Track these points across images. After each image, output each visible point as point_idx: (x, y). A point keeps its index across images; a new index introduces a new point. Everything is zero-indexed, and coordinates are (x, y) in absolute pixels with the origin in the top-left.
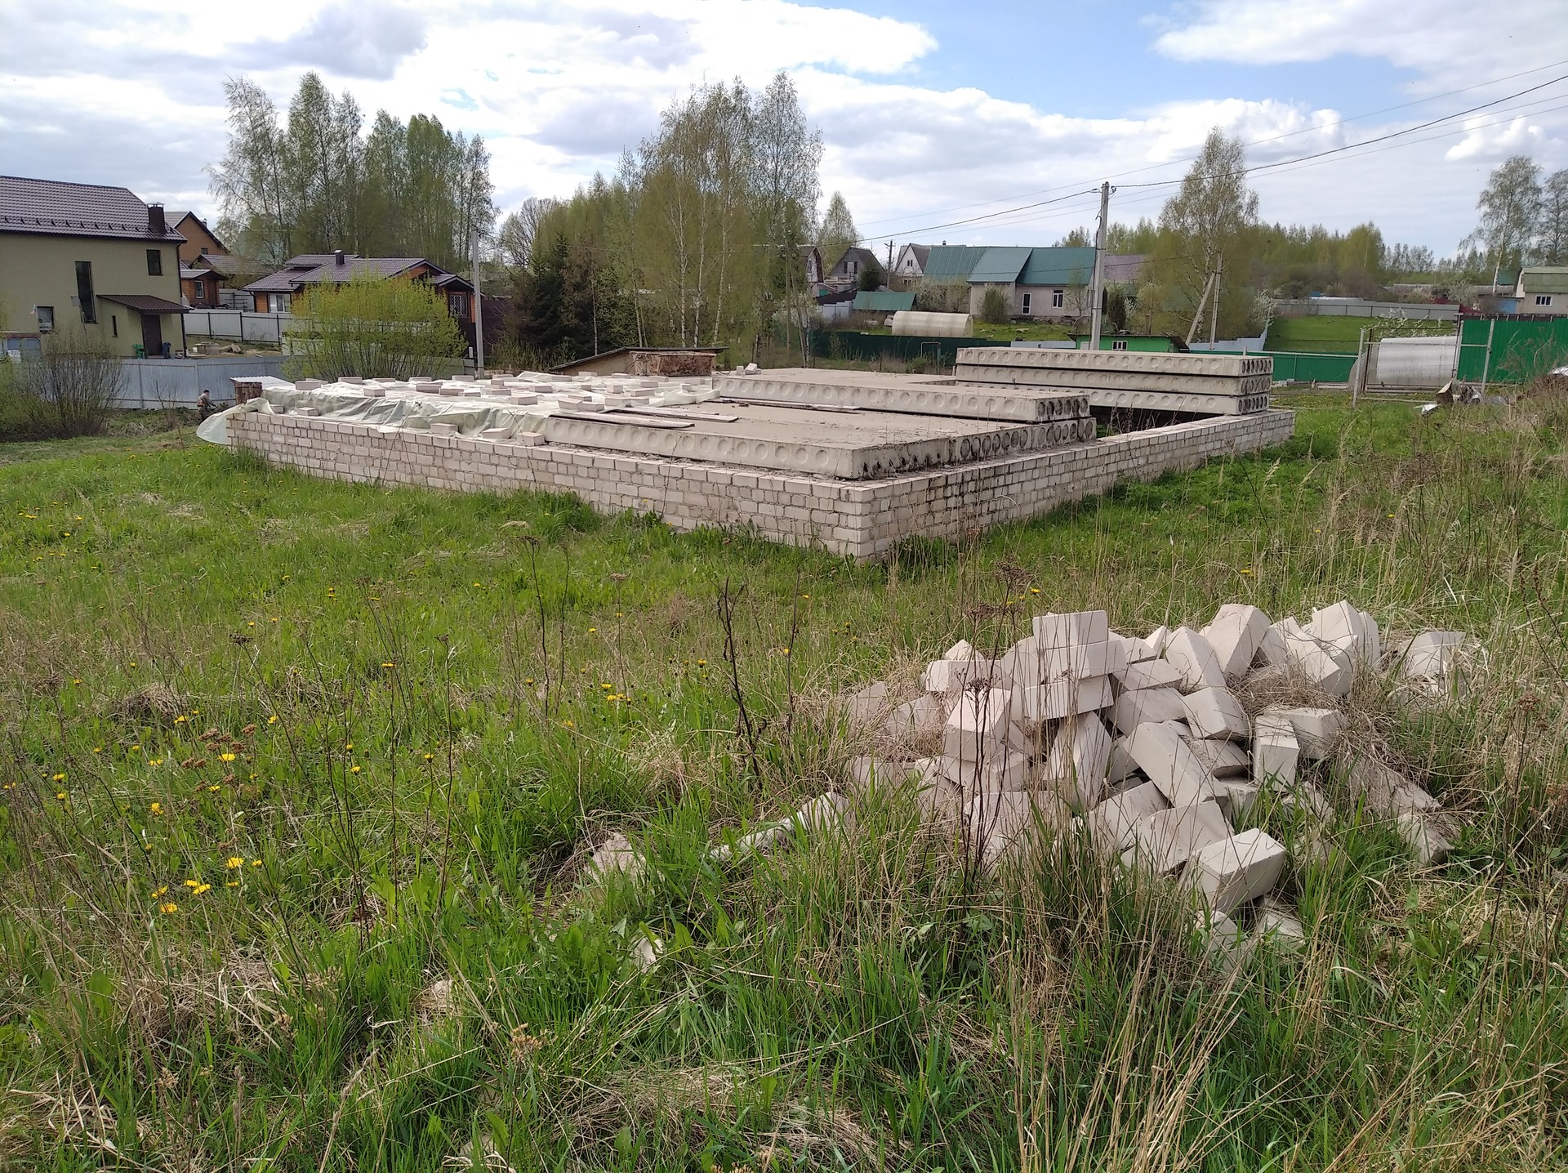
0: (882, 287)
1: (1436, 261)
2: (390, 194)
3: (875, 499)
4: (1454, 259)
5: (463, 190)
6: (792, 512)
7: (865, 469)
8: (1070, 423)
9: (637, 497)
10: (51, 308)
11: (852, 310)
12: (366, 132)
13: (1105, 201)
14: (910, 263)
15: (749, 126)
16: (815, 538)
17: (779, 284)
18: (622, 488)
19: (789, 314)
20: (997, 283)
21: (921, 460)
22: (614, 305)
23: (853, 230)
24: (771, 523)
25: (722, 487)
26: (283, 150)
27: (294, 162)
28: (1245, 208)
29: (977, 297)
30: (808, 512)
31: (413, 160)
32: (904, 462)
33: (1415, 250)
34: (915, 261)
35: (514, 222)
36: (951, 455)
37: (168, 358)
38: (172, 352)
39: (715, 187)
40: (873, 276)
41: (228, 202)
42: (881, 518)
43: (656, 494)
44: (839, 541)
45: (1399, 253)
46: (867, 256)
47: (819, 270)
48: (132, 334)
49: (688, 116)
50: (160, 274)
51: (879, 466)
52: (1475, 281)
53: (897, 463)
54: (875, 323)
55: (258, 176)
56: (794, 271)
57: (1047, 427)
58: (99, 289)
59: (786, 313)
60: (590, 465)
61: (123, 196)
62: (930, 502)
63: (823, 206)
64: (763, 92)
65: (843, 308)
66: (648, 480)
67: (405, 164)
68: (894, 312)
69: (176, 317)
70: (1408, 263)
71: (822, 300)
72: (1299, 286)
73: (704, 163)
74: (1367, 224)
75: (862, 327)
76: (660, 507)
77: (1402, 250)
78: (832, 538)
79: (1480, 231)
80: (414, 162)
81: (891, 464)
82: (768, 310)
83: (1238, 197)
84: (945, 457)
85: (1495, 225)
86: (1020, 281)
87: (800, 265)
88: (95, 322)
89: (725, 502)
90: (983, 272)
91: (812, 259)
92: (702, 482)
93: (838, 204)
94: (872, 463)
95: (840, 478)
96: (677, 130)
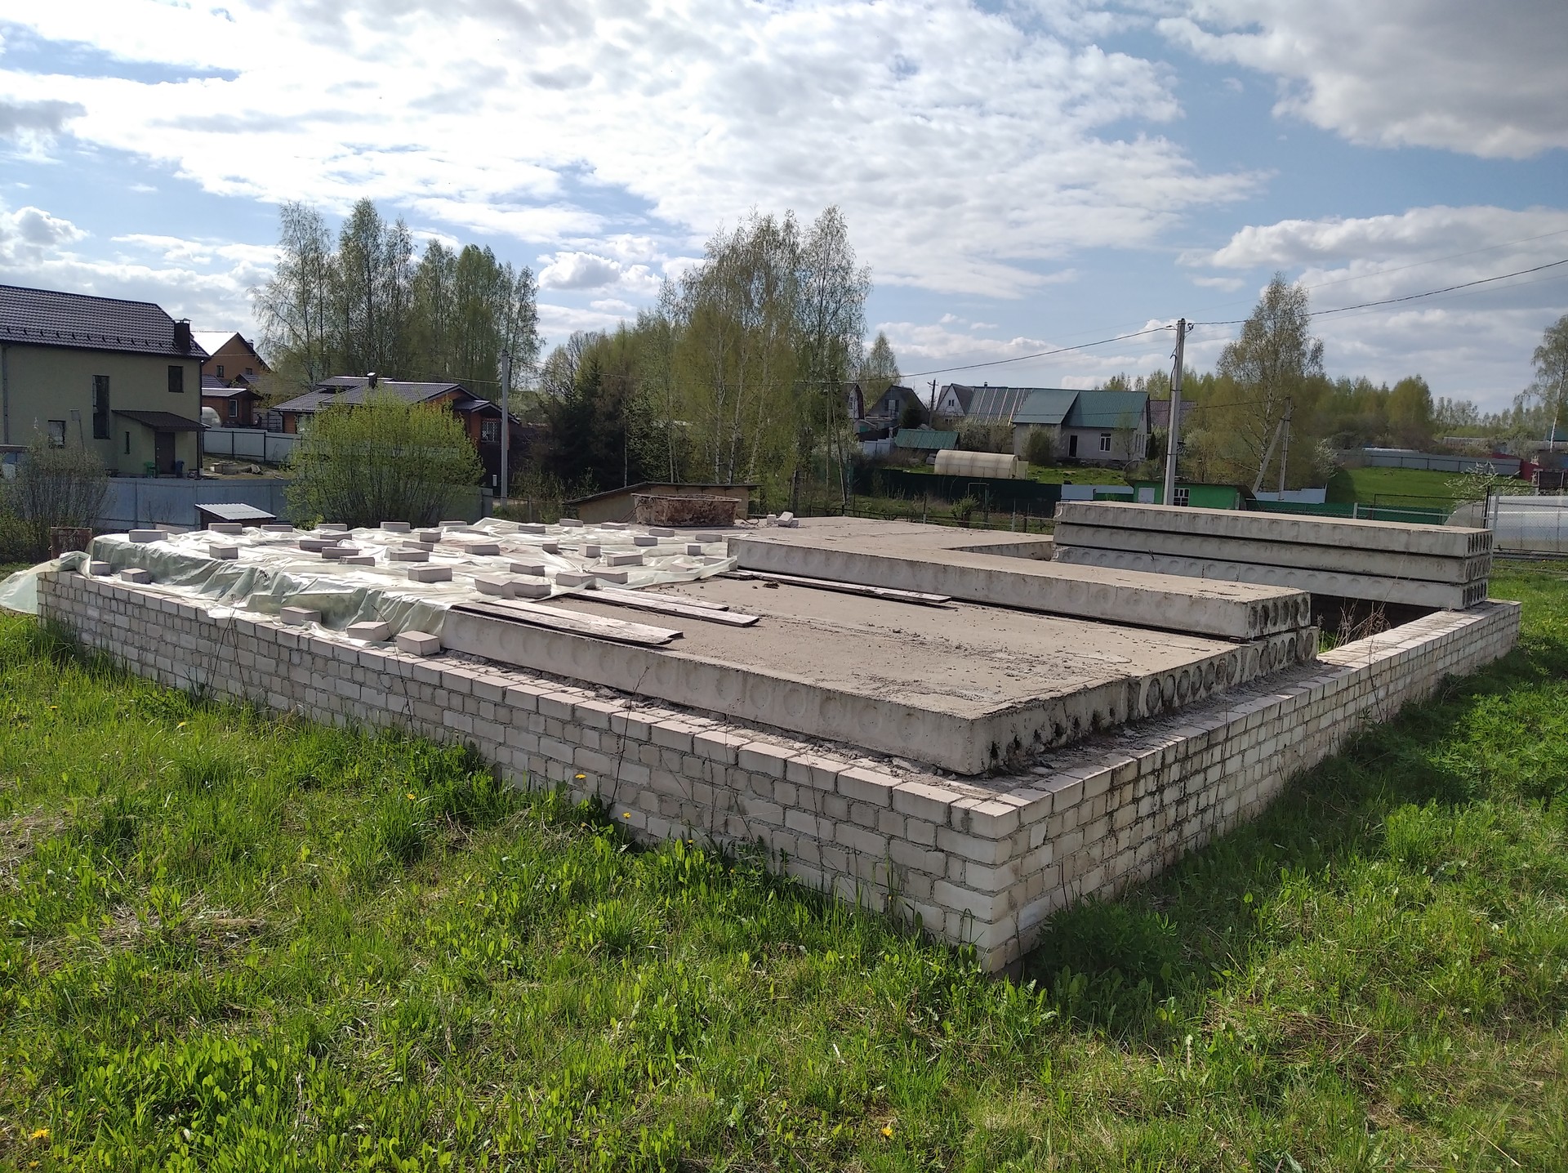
0: (923, 425)
1: (1481, 416)
2: (436, 322)
3: (1021, 827)
4: (1500, 414)
5: (510, 320)
6: (850, 835)
7: (994, 753)
8: (1287, 637)
9: (572, 766)
10: (64, 422)
11: (894, 447)
12: (416, 259)
13: (1181, 339)
14: (951, 403)
15: (796, 260)
16: (893, 893)
17: (820, 420)
18: (549, 746)
19: (829, 449)
20: (1043, 425)
21: (1085, 723)
22: (646, 436)
23: (895, 370)
24: (808, 850)
25: (719, 769)
26: (331, 274)
27: (342, 286)
28: (1309, 356)
29: (1022, 439)
30: (884, 841)
31: (461, 290)
32: (1059, 731)
33: (1458, 404)
34: (957, 401)
35: (560, 353)
36: (1131, 708)
37: (180, 476)
38: (185, 470)
39: (758, 321)
40: (913, 413)
41: (271, 323)
42: (1031, 863)
43: (603, 764)
44: (947, 910)
45: (1443, 407)
46: (909, 394)
47: (861, 407)
48: (145, 450)
49: (733, 249)
50: (181, 391)
51: (1017, 743)
52: (1531, 436)
53: (1047, 734)
54: (916, 460)
55: (304, 296)
56: (835, 407)
57: (1260, 645)
58: (114, 405)
59: (826, 449)
60: (498, 699)
61: (152, 311)
62: (1110, 814)
63: (869, 345)
64: (812, 225)
65: (884, 445)
66: (592, 738)
67: (453, 293)
68: (936, 451)
69: (192, 435)
70: (1452, 417)
71: (863, 437)
72: (1350, 436)
73: (747, 295)
74: (1414, 377)
75: (903, 465)
76: (608, 789)
77: (1445, 403)
78: (930, 899)
79: (1535, 387)
80: (463, 291)
81: (1037, 736)
82: (806, 445)
83: (1301, 343)
84: (1122, 713)
85: (1550, 381)
86: (1066, 423)
87: (842, 400)
88: (108, 438)
89: (723, 797)
90: (1030, 413)
91: (853, 394)
92: (683, 754)
93: (882, 342)
94: (1006, 740)
95: (947, 773)
96: (721, 262)
